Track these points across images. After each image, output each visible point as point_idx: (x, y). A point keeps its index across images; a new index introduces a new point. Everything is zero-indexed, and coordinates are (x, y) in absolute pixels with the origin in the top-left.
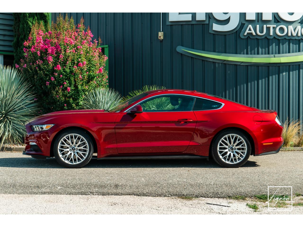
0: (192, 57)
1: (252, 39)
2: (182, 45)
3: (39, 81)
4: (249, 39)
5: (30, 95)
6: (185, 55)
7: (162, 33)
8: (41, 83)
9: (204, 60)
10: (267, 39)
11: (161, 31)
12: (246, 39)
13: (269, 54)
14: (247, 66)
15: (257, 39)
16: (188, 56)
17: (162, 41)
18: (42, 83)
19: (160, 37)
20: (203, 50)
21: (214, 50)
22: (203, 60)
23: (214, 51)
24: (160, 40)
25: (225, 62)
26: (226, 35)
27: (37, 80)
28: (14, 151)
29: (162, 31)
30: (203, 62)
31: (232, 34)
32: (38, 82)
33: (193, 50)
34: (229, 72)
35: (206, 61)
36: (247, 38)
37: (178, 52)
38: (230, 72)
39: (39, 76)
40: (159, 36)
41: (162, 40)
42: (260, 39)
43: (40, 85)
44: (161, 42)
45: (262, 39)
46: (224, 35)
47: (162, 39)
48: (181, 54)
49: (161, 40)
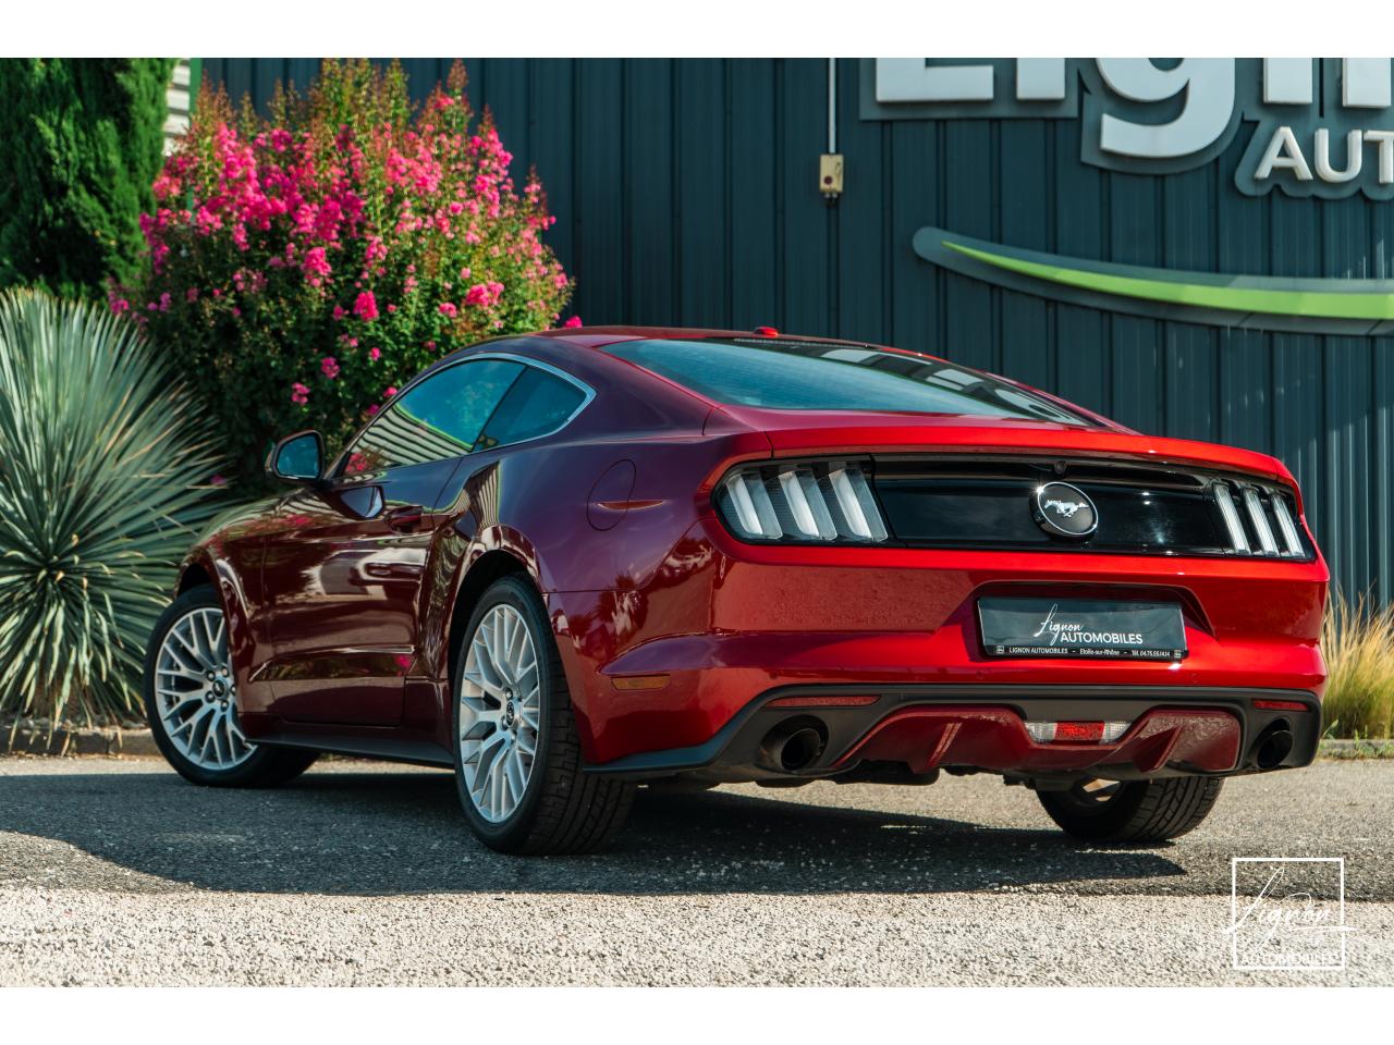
0: (993, 287)
1: (1291, 198)
2: (943, 224)
3: (245, 384)
4: (1276, 200)
5: (201, 455)
6: (957, 274)
7: (839, 159)
8: (252, 393)
9: (1056, 302)
10: (1367, 200)
11: (832, 148)
12: (1262, 197)
13: (1372, 274)
14: (1270, 334)
15: (1316, 199)
16: (973, 280)
17: (833, 203)
18: (260, 394)
19: (828, 180)
20: (1047, 251)
21: (1105, 255)
22: (1048, 301)
23: (1107, 257)
24: (828, 196)
25: (1162, 314)
26: (1163, 177)
27: (235, 380)
28: (118, 751)
29: (837, 152)
30: (1051, 310)
31: (1193, 171)
32: (238, 388)
33: (996, 246)
34: (1181, 362)
35: (1067, 304)
36: (1270, 194)
37: (920, 260)
38: (1184, 362)
39: (243, 358)
40: (823, 175)
41: (835, 196)
42: (1329, 201)
43: (247, 404)
44: (828, 207)
45: (1340, 201)
46: (1156, 176)
47: (839, 194)
48: (938, 268)
49: (831, 199)
